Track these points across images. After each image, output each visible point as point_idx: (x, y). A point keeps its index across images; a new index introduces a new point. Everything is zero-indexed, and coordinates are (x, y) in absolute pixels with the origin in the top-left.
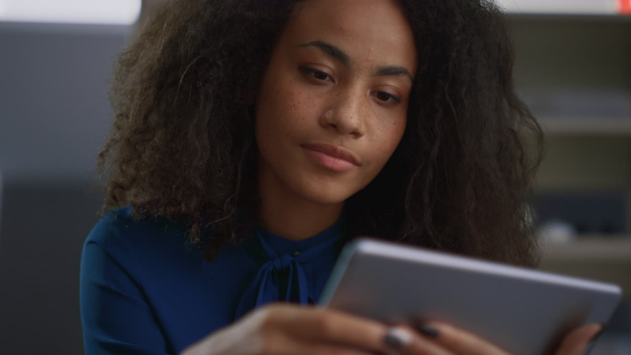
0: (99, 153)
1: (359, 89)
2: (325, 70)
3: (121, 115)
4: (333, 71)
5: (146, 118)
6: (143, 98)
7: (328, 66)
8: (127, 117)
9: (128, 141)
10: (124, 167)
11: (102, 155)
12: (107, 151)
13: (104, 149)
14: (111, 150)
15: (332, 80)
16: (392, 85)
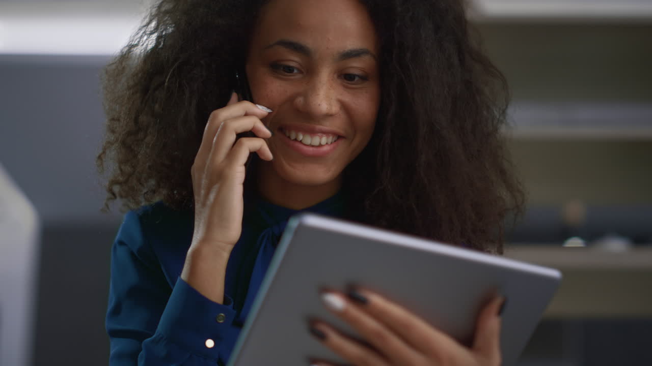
0: (97, 155)
1: (325, 75)
2: (292, 64)
3: (113, 119)
4: (299, 64)
5: (136, 120)
6: (131, 102)
7: (294, 60)
8: (119, 120)
9: (123, 143)
10: (123, 167)
11: (100, 157)
12: (104, 152)
13: (101, 151)
14: (108, 152)
15: (300, 72)
16: (357, 66)
